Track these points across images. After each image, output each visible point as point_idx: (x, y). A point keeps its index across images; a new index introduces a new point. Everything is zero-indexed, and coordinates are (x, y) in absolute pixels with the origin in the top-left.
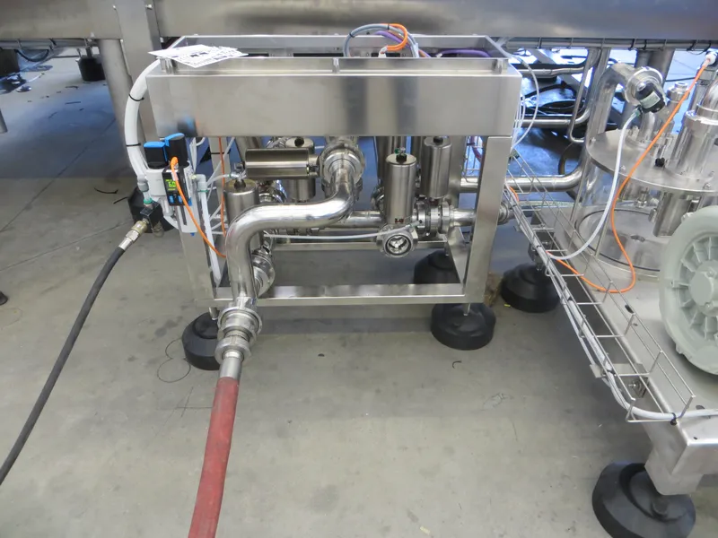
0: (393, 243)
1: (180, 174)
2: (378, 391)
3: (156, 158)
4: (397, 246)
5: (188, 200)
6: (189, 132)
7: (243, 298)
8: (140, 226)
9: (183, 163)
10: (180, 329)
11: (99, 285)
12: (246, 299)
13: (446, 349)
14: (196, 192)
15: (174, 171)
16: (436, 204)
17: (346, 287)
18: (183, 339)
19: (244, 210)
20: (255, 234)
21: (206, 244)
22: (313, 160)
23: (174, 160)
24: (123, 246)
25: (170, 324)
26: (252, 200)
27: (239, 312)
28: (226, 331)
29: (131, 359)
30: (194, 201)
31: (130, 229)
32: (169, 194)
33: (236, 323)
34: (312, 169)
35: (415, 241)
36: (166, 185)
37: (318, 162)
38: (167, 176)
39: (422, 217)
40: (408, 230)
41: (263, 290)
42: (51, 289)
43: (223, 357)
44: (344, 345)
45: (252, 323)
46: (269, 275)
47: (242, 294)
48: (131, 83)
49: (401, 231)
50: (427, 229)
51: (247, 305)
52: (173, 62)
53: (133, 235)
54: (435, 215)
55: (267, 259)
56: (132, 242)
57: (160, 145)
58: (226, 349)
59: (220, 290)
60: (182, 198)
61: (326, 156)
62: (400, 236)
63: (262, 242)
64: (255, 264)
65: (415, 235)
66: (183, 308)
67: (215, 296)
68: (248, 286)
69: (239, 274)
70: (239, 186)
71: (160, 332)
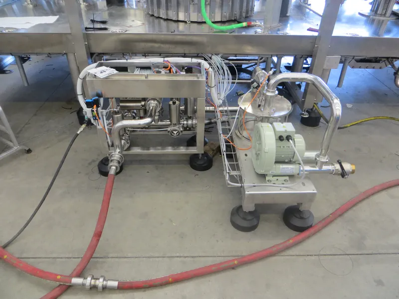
0: (174, 132)
1: (97, 111)
2: (166, 184)
3: (89, 105)
4: (175, 133)
5: (99, 118)
6: (100, 96)
7: (118, 150)
8: (84, 126)
9: (98, 107)
10: (97, 163)
11: (71, 145)
12: (119, 151)
13: (194, 171)
14: (102, 116)
15: (95, 109)
16: (190, 118)
17: (159, 148)
18: (98, 166)
19: (118, 121)
20: (122, 129)
21: (106, 133)
22: (143, 103)
23: (95, 106)
24: (78, 133)
25: (94, 161)
26: (121, 117)
27: (116, 155)
28: (112, 161)
29: (79, 173)
30: (101, 118)
31: (80, 127)
32: (93, 116)
33: (115, 158)
34: (143, 106)
35: (182, 131)
36: (92, 114)
37: (145, 104)
38: (92, 111)
39: (185, 122)
40: (179, 127)
41: (126, 148)
42: (48, 148)
43: (110, 168)
44: (157, 169)
45: (120, 158)
46: (128, 143)
47: (118, 149)
48: (79, 73)
49: (176, 128)
50: (187, 127)
51: (119, 152)
52: (95, 75)
53: (81, 129)
54: (190, 122)
55: (127, 137)
56: (81, 132)
57: (90, 101)
58: (112, 166)
59: (111, 148)
60: (97, 118)
61: (148, 101)
62: (176, 129)
63: (125, 131)
64: (123, 139)
65: (181, 129)
66: (99, 155)
67: (109, 150)
68: (120, 146)
69: (117, 142)
70: (116, 113)
71: (90, 164)
